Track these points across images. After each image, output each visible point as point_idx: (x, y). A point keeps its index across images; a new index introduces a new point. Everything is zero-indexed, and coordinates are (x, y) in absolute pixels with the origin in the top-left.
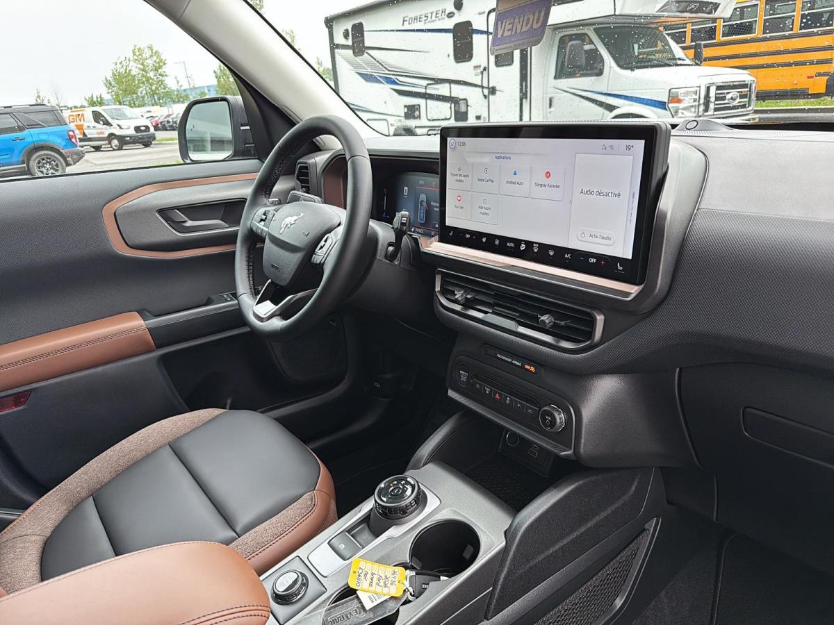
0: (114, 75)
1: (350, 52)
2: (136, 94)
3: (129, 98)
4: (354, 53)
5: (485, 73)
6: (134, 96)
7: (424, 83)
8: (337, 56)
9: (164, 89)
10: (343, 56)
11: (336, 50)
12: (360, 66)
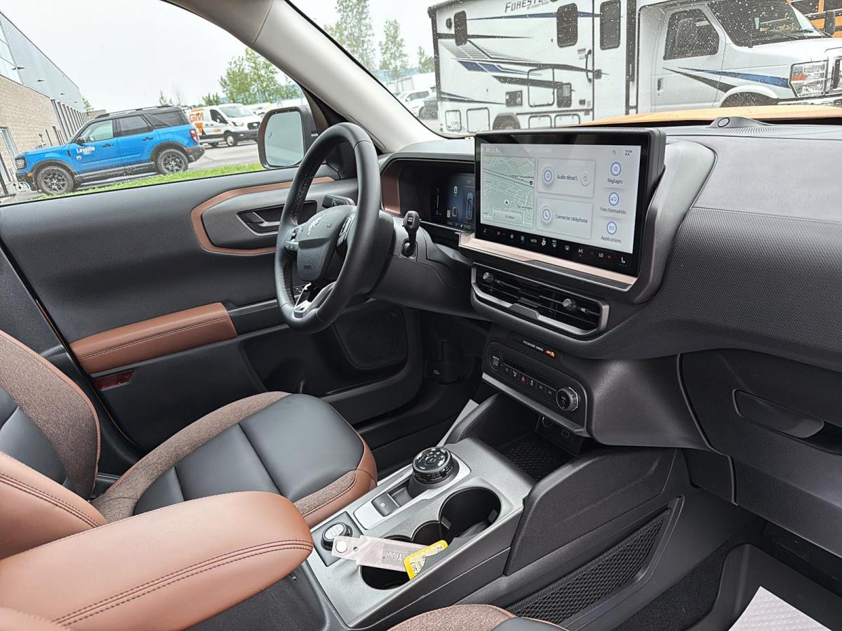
0: (228, 74)
1: (453, 41)
2: (249, 91)
3: (242, 96)
4: (457, 41)
5: (590, 57)
6: (247, 93)
7: (527, 69)
8: (439, 45)
9: (274, 85)
10: (447, 45)
11: (439, 40)
12: (464, 56)
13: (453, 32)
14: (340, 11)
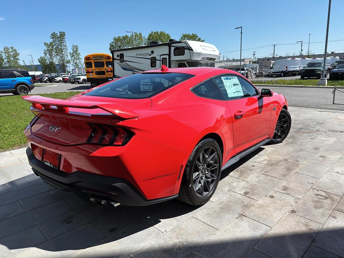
1: (119, 61)
4: (120, 61)
8: (114, 62)
11: (114, 60)
12: (122, 66)
13: (119, 58)
14: (52, 38)
